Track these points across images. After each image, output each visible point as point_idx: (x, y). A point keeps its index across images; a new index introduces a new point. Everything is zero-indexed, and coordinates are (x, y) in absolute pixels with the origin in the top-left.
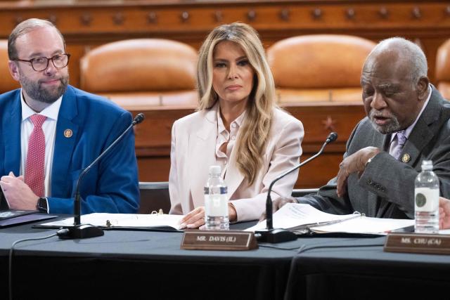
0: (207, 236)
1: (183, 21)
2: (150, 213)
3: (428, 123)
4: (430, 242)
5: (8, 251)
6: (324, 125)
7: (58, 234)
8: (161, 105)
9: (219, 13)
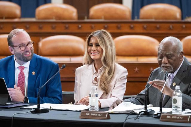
0: (90, 113)
1: (79, 28)
2: (67, 104)
3: (183, 71)
4: (178, 118)
5: (11, 117)
6: (134, 71)
7: (31, 111)
8: (70, 61)
9: (93, 25)
